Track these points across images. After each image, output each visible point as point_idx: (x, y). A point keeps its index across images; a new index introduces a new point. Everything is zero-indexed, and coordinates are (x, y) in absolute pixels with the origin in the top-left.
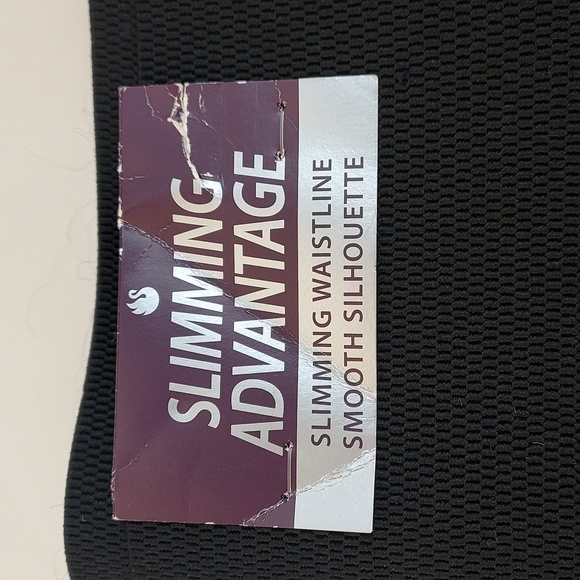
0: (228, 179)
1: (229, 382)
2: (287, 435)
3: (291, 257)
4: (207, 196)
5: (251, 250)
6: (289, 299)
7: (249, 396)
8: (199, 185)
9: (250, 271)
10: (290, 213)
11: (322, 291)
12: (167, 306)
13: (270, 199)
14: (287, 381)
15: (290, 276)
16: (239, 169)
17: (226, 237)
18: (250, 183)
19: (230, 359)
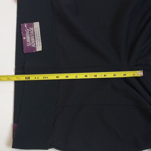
0: (29, 29)
1: (31, 43)
2: (35, 46)
3: (34, 34)
4: (28, 31)
6: (35, 37)
8: (27, 30)
9: (32, 35)
10: (34, 31)
11: (37, 36)
12: (26, 38)
13: (32, 30)
14: (35, 42)
17: (30, 33)
19: (31, 41)
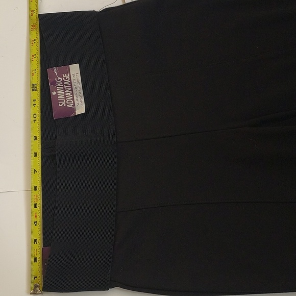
0: (62, 77)
1: (66, 100)
2: (74, 105)
3: (71, 85)
4: (60, 80)
5: (66, 85)
6: (72, 90)
7: (68, 102)
9: (66, 88)
10: (70, 80)
11: (75, 88)
12: (57, 93)
13: (68, 79)
14: (73, 99)
15: (71, 87)
16: (63, 76)
17: (63, 84)
18: (65, 78)
19: (66, 98)
